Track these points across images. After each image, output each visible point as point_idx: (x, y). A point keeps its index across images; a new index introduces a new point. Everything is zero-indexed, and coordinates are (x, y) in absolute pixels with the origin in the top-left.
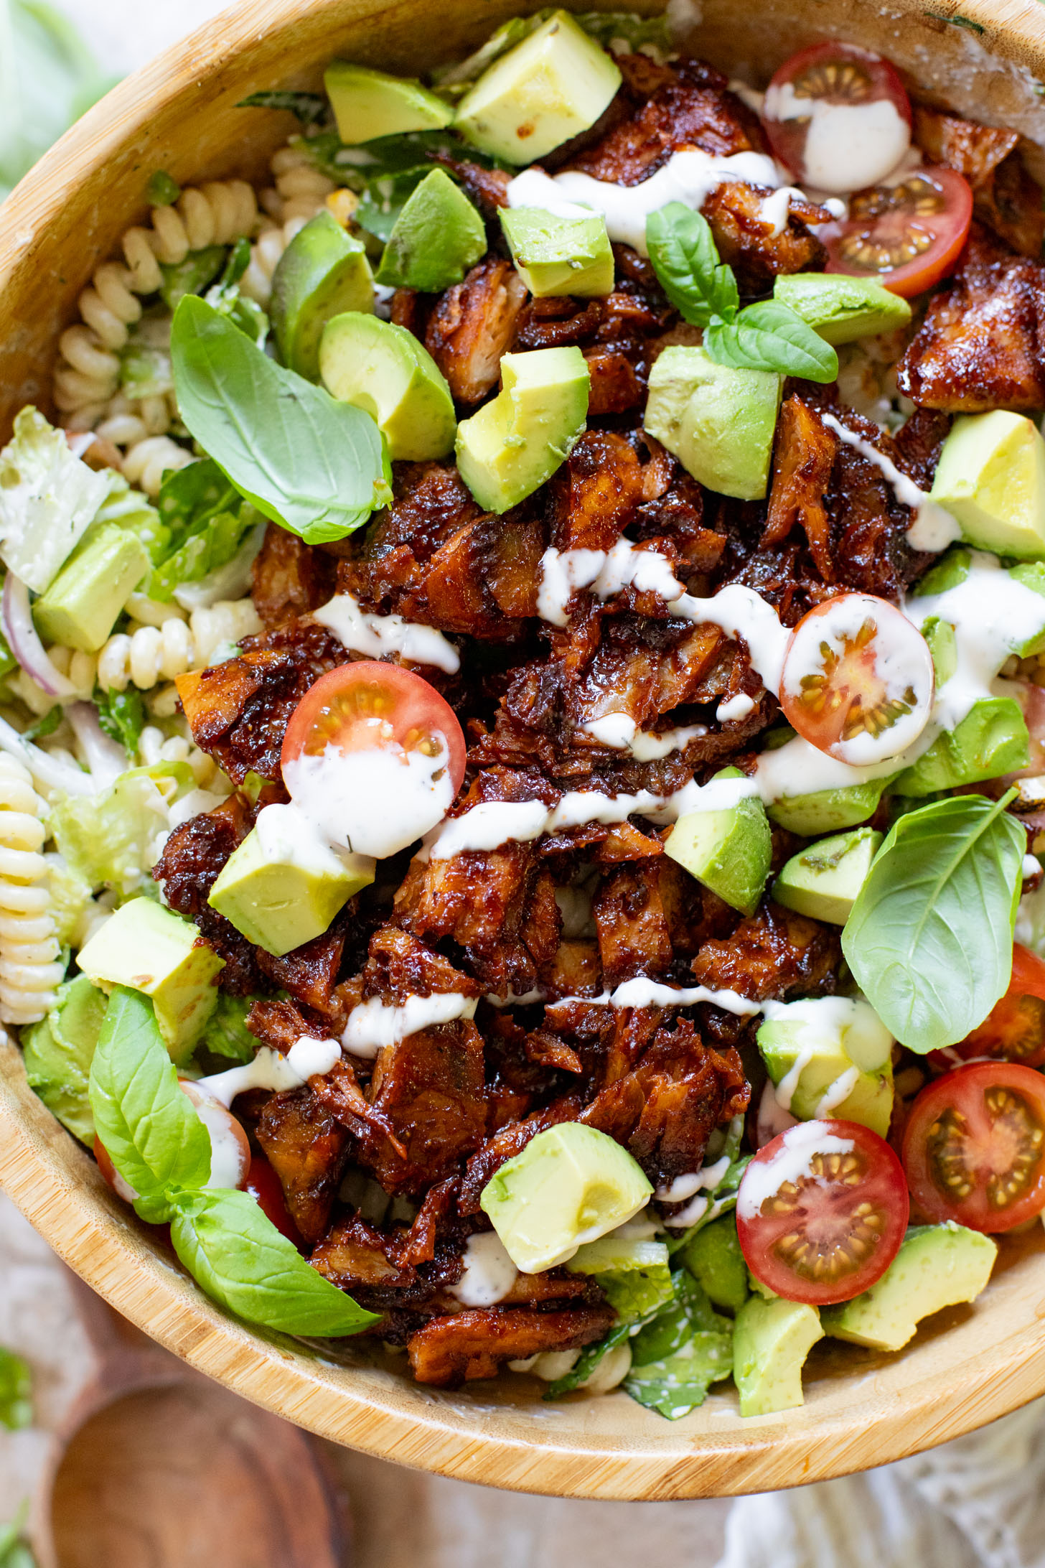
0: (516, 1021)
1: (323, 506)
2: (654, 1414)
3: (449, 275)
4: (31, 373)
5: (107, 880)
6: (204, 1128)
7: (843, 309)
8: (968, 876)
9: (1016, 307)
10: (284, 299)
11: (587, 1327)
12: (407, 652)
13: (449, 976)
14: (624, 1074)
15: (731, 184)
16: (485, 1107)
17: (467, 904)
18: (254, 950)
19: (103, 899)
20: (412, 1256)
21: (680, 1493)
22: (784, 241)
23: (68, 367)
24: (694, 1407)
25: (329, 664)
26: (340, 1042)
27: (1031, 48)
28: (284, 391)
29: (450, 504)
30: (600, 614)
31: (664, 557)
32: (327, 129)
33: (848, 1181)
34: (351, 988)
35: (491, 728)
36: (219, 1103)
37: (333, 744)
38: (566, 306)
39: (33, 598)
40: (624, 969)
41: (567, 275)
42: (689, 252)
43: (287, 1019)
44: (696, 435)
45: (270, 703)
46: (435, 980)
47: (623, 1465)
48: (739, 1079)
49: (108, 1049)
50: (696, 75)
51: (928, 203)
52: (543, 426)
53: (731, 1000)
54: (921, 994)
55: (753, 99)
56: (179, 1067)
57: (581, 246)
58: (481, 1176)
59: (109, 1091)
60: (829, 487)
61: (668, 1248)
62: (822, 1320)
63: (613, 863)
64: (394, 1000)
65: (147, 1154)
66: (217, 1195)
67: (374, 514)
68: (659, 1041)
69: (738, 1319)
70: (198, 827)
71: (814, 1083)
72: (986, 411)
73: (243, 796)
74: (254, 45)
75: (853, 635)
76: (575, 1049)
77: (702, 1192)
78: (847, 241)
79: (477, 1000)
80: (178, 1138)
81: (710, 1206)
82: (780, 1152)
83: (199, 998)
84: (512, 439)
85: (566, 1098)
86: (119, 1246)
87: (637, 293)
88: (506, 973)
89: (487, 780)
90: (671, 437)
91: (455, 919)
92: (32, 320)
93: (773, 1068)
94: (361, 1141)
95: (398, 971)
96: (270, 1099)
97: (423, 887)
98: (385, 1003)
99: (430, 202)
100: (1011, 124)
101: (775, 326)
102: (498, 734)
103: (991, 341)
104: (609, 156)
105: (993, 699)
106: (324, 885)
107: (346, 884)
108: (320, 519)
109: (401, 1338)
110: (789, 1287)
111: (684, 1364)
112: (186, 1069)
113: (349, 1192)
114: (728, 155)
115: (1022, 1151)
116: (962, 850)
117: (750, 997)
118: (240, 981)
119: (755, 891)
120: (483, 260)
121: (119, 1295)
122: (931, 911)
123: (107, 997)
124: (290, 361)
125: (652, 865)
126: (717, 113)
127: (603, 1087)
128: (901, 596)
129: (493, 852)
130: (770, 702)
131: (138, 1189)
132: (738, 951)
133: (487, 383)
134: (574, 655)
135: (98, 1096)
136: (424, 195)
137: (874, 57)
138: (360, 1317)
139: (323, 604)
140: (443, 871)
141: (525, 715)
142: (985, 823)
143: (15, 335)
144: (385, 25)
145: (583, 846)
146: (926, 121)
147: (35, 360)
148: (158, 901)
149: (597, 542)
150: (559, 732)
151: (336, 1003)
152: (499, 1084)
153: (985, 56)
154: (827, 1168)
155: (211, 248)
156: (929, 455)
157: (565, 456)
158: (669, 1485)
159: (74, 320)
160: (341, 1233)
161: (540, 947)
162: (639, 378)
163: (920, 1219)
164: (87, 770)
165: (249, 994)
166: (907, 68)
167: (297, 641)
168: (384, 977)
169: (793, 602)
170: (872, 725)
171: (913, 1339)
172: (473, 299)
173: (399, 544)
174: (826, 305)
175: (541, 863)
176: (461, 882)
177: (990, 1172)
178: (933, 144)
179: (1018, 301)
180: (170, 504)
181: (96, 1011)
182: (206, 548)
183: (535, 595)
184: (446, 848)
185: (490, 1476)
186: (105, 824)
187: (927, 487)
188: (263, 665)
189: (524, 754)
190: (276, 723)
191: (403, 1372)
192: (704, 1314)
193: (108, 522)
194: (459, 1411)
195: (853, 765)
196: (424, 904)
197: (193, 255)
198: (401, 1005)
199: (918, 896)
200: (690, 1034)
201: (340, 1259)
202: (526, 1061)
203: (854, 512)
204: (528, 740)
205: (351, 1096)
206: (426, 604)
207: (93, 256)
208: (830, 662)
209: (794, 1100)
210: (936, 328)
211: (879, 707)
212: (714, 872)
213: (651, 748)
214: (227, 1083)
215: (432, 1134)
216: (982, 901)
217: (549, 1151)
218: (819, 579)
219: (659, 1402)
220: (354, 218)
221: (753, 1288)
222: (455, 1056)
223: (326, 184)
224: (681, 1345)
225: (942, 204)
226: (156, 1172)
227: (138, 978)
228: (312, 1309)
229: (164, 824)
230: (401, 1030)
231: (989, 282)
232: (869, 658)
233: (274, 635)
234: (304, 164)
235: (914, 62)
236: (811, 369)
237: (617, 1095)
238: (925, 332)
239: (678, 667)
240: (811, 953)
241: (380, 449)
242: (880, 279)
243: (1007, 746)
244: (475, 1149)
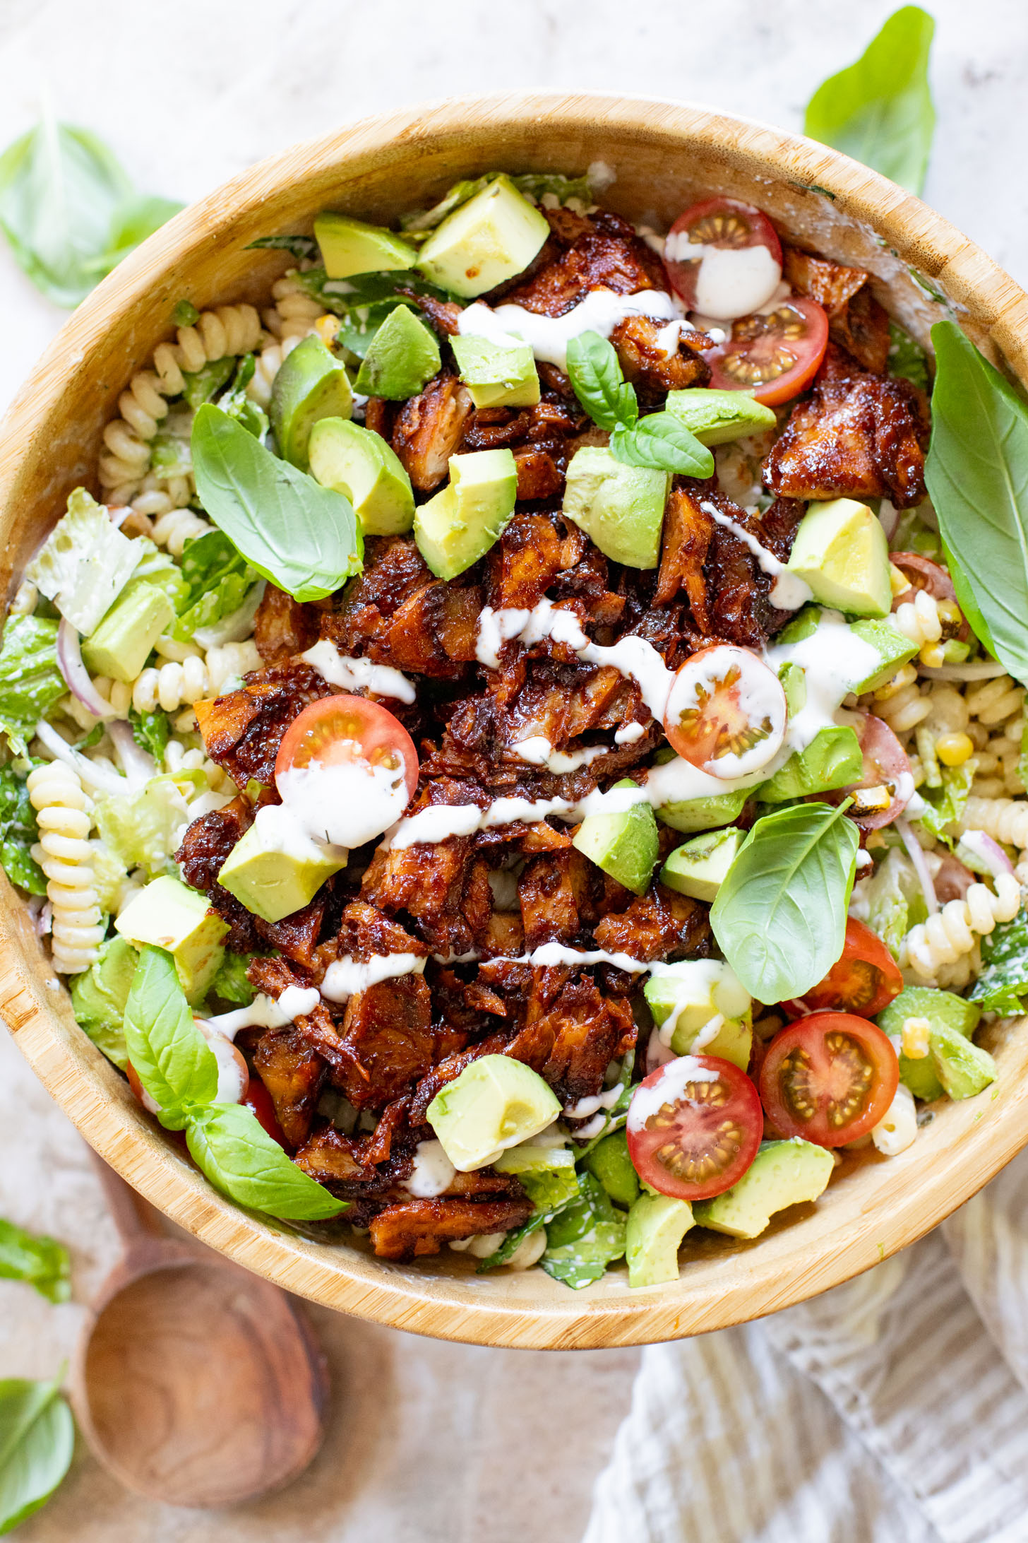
0: (456, 975)
1: (310, 571)
2: (563, 1285)
3: (410, 388)
4: (81, 458)
5: (138, 862)
6: (212, 1055)
7: (720, 419)
8: (814, 866)
9: (861, 416)
10: (281, 404)
11: (511, 1214)
12: (375, 688)
13: (404, 939)
14: (540, 1017)
15: (634, 318)
16: (432, 1042)
17: (418, 884)
18: (253, 918)
19: (135, 875)
20: (373, 1157)
21: (579, 1344)
22: (675, 363)
23: (109, 454)
24: (595, 1280)
25: (314, 695)
26: (319, 990)
27: (872, 211)
28: (281, 478)
29: (409, 571)
30: (527, 659)
31: (575, 615)
32: (316, 265)
33: (714, 1103)
34: (329, 948)
35: (439, 747)
36: (225, 1037)
37: (316, 759)
38: (502, 415)
39: (82, 640)
40: (541, 936)
41: (502, 393)
42: (599, 373)
43: (278, 972)
44: (602, 518)
45: (268, 726)
46: (393, 943)
47: (535, 1321)
48: (629, 1022)
49: (139, 994)
50: (610, 226)
51: (794, 329)
52: (481, 514)
53: (624, 961)
54: (772, 959)
55: (656, 243)
56: (194, 1008)
57: (512, 370)
58: (427, 1095)
59: (140, 1027)
60: (707, 559)
61: (575, 1154)
62: (694, 1213)
63: (532, 853)
64: (361, 958)
65: (168, 1075)
66: (222, 1108)
67: (349, 579)
68: (567, 992)
69: (631, 1210)
70: (210, 822)
71: (689, 1025)
72: (834, 499)
73: (246, 797)
74: (257, 206)
75: (722, 678)
76: (501, 997)
77: (602, 1111)
78: (729, 360)
79: (426, 959)
80: (192, 1063)
81: (608, 1122)
82: (661, 1080)
83: (210, 955)
84: (456, 524)
85: (495, 1036)
86: (146, 1147)
87: (560, 403)
88: (449, 938)
89: (435, 788)
90: (584, 519)
91: (409, 896)
92: (81, 420)
93: (656, 1014)
94: (334, 1067)
95: (364, 936)
96: (264, 1034)
97: (384, 871)
98: (355, 960)
99: (396, 331)
100: (863, 265)
101: (665, 433)
102: (445, 752)
103: (839, 443)
104: (540, 292)
105: (837, 727)
106: (307, 869)
107: (325, 867)
108: (306, 582)
109: (364, 1222)
110: (668, 1187)
111: (589, 1247)
112: (199, 1010)
113: (326, 1107)
114: (632, 293)
115: (855, 1083)
116: (809, 845)
117: (639, 958)
118: (242, 941)
119: (643, 876)
120: (439, 375)
121: (145, 1185)
122: (784, 893)
123: (138, 953)
124: (285, 454)
125: (564, 855)
126: (625, 258)
127: (523, 1028)
128: (763, 646)
129: (438, 844)
130: (657, 729)
131: (161, 1103)
132: (630, 923)
133: (440, 475)
134: (503, 691)
135: (131, 1030)
136: (391, 325)
137: (753, 210)
138: (333, 1205)
139: (310, 647)
140: (400, 858)
141: (465, 738)
142: (827, 824)
143: (68, 431)
144: (363, 185)
145: (509, 840)
146: (795, 261)
147: (84, 448)
148: (178, 879)
149: (523, 602)
150: (491, 751)
151: (316, 960)
152: (443, 1024)
153: (838, 215)
154: (698, 1093)
155: (224, 359)
156: (788, 533)
157: (497, 537)
158: (570, 1338)
159: (115, 415)
160: (318, 1139)
161: (475, 918)
162: (559, 471)
163: (771, 1135)
164: (124, 775)
165: (249, 951)
166: (780, 219)
167: (290, 676)
168: (354, 940)
169: (677, 649)
170: (736, 748)
171: (767, 1229)
172: (429, 408)
173: (369, 603)
174: (706, 417)
175: (476, 852)
176: (414, 867)
177: (830, 1099)
178: (800, 279)
179: (862, 410)
180: (190, 564)
181: (130, 964)
182: (218, 601)
183: (474, 644)
184: (402, 841)
185: (430, 1329)
186: (138, 818)
187: (785, 560)
188: (262, 695)
189: (464, 768)
190: (272, 741)
191: (366, 1249)
192: (604, 1208)
193: (141, 579)
194: (409, 1279)
195: (721, 778)
196: (385, 884)
197: (209, 365)
198: (366, 962)
199: (774, 881)
200: (591, 987)
201: (317, 1159)
202: (464, 1007)
203: (727, 578)
204: (467, 757)
205: (327, 1032)
206: (389, 650)
207: (131, 367)
208: (703, 699)
209: (673, 1039)
210: (796, 432)
211: (742, 733)
212: (610, 862)
213: (563, 764)
214: (232, 1021)
215: (390, 1062)
216: (825, 885)
217: (478, 1076)
218: (697, 631)
219: (567, 1276)
220: (337, 338)
221: (643, 1188)
222: (408, 1002)
223: (316, 309)
224: (586, 1232)
225: (805, 330)
226: (175, 1090)
227: (163, 939)
228: (296, 1197)
229: (184, 818)
230: (366, 981)
231: (840, 394)
232: (735, 695)
233: (271, 671)
234: (298, 292)
235: (785, 215)
236: (692, 468)
237: (533, 1034)
238: (787, 435)
239: (586, 701)
240: (689, 925)
241: (355, 527)
242: (752, 392)
243: (845, 765)
244: (424, 1076)
